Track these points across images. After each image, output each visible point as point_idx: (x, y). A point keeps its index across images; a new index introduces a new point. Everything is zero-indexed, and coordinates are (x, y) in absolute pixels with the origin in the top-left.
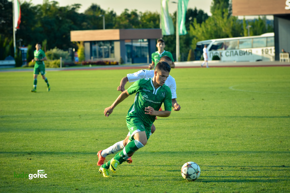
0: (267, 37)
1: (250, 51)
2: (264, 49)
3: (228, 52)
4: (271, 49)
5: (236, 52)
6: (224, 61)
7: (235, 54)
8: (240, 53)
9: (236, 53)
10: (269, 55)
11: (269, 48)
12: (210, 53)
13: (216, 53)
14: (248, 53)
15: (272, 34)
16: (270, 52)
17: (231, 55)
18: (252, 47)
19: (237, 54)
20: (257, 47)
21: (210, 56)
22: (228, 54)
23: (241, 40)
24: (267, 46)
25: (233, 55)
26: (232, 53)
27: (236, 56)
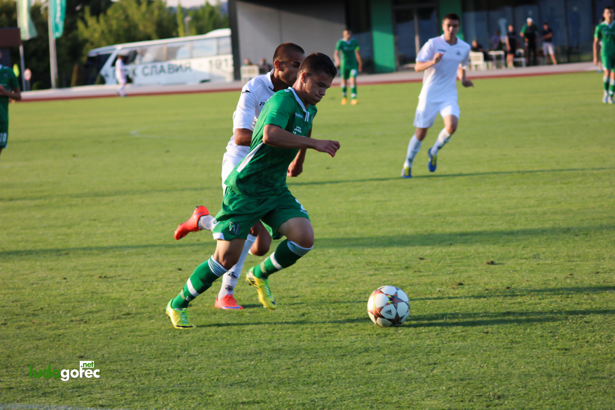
0: (218, 38)
1: (188, 65)
2: (214, 59)
3: (147, 68)
4: (225, 60)
5: (162, 67)
6: (140, 85)
7: (160, 71)
8: (169, 69)
9: (162, 70)
10: (222, 70)
11: (222, 58)
14: (184, 68)
15: (227, 32)
16: (224, 64)
17: (152, 73)
18: (191, 57)
19: (164, 71)
20: (200, 57)
22: (147, 71)
23: (170, 45)
24: (218, 54)
25: (156, 73)
26: (154, 69)
27: (162, 74)
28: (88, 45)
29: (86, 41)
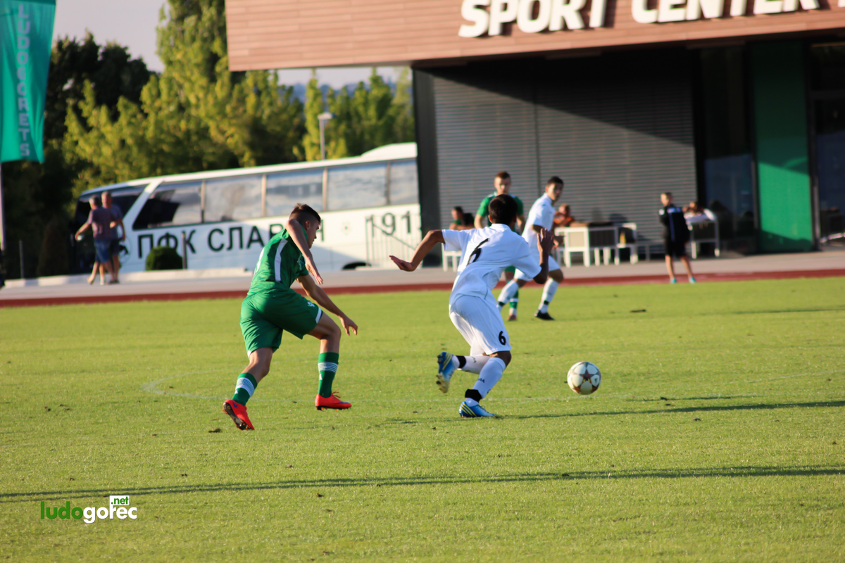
0: (389, 164)
2: (379, 213)
3: (221, 231)
4: (408, 217)
5: (255, 230)
7: (251, 241)
9: (255, 238)
10: (397, 239)
11: (399, 211)
12: (140, 238)
13: (168, 236)
15: (409, 150)
16: (401, 224)
17: (230, 247)
18: (327, 208)
19: (260, 240)
20: (344, 208)
21: (140, 255)
22: (217, 240)
24: (389, 203)
25: (241, 246)
26: (236, 234)
28: (86, 175)
29: (83, 164)
